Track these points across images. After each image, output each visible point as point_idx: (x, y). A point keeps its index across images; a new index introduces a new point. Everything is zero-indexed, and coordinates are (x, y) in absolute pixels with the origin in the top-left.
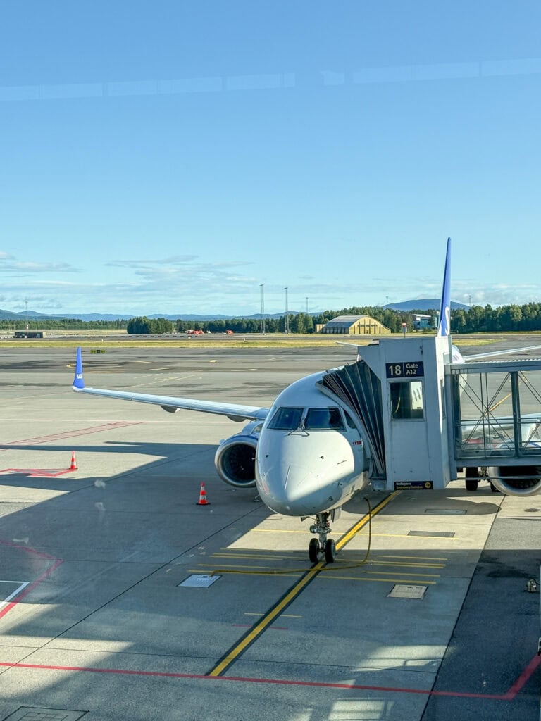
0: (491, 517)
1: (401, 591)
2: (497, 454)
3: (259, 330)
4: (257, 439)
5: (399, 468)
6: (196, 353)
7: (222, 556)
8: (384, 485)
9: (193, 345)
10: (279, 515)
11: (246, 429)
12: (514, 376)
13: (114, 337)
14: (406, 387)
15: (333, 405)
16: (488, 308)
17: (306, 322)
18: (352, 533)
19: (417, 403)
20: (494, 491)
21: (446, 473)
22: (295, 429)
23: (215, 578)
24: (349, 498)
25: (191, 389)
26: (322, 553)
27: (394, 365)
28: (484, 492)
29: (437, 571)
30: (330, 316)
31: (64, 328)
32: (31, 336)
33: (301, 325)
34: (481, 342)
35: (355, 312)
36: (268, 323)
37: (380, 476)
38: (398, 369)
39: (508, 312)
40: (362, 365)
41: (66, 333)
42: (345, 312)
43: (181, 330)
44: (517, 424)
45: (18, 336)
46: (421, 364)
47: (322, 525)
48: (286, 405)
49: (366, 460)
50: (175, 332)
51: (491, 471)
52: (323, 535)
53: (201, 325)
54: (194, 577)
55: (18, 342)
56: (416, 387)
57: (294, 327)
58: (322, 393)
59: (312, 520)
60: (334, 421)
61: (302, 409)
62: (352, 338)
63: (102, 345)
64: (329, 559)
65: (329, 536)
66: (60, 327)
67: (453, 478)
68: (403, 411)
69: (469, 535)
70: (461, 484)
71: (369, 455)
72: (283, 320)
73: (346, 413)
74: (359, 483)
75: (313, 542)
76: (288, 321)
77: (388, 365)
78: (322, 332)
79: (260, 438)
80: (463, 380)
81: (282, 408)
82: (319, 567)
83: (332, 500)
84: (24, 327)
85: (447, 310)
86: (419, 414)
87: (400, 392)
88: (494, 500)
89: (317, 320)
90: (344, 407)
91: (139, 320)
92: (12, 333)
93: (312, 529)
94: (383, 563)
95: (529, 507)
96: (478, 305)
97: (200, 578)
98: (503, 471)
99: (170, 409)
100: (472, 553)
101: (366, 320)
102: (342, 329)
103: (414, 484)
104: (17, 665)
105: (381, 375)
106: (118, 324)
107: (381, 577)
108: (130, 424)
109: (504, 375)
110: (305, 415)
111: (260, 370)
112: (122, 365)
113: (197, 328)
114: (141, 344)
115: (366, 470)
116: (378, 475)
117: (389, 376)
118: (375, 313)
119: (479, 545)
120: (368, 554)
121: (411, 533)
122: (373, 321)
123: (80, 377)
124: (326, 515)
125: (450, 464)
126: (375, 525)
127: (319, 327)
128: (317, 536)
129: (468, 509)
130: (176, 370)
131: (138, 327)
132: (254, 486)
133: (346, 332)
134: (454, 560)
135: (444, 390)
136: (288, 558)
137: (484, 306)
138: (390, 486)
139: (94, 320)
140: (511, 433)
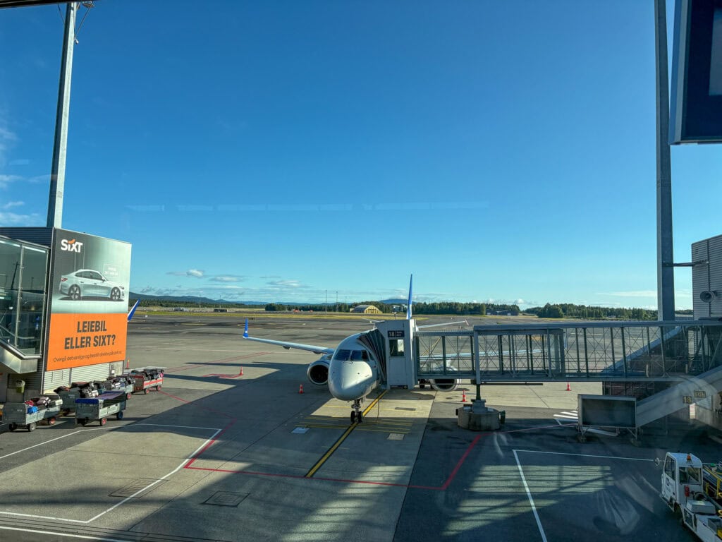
0: (432, 401)
1: (393, 437)
2: (434, 373)
3: (324, 310)
4: (329, 364)
5: (392, 379)
6: (296, 320)
7: (309, 418)
8: (386, 387)
9: (295, 316)
10: (336, 399)
11: (323, 358)
12: (443, 338)
13: (259, 312)
14: (396, 341)
15: (365, 349)
16: (425, 303)
17: (345, 307)
18: (369, 408)
19: (401, 348)
20: (432, 389)
21: (414, 382)
22: (347, 360)
23: (308, 429)
24: (369, 392)
25: (294, 338)
26: (357, 417)
27: (391, 332)
28: (427, 389)
29: (408, 427)
30: (356, 305)
31: (237, 307)
32: (222, 311)
33: (343, 308)
34: (422, 318)
35: (367, 303)
36: (328, 307)
37: (384, 382)
38: (393, 334)
39: (434, 305)
40: (377, 331)
41: (238, 310)
42: (363, 303)
43: (289, 309)
44: (444, 359)
45: (216, 311)
46: (403, 332)
47: (357, 405)
48: (342, 349)
49: (378, 375)
50: (287, 311)
51: (432, 381)
52: (357, 409)
53: (299, 307)
54: (297, 429)
55: (216, 314)
56: (400, 341)
57: (340, 310)
58: (359, 343)
59: (352, 402)
60: (364, 357)
61: (350, 351)
62: (365, 315)
63: (254, 316)
64: (360, 421)
65: (360, 410)
66: (234, 307)
67: (416, 384)
68: (395, 353)
69: (422, 410)
70: (418, 386)
71: (379, 373)
72: (335, 306)
73: (370, 354)
74: (374, 385)
75: (353, 413)
76: (337, 307)
77: (388, 332)
78: (352, 312)
79: (331, 364)
80: (421, 339)
81: (341, 350)
82: (355, 424)
83: (362, 393)
84: (218, 307)
85: (411, 306)
86: (402, 354)
87: (394, 344)
88: (432, 393)
89: (351, 306)
90: (369, 350)
91: (271, 305)
92: (213, 309)
93: (353, 406)
94: (384, 423)
95: (449, 397)
96: (420, 302)
97: (301, 429)
98: (437, 381)
99: (287, 347)
100: (424, 419)
101: (372, 307)
102: (362, 310)
103: (399, 386)
104: (217, 470)
105: (386, 336)
106: (261, 306)
107: (385, 429)
108: (267, 353)
109: (439, 338)
110: (351, 353)
111: (325, 329)
112: (264, 325)
113: (297, 309)
114: (271, 315)
115: (378, 379)
116: (383, 382)
117: (389, 336)
118: (375, 304)
119: (426, 415)
120: (378, 419)
121: (396, 409)
122: (375, 308)
123: (246, 332)
124: (359, 400)
125: (415, 378)
126: (381, 404)
127: (351, 310)
128: (354, 410)
129: (421, 397)
130: (288, 328)
131: (270, 308)
132: (327, 384)
133: (363, 312)
134: (416, 421)
135: (413, 342)
136: (341, 421)
137: (423, 302)
138: (389, 387)
139: (251, 304)
140: (442, 363)
